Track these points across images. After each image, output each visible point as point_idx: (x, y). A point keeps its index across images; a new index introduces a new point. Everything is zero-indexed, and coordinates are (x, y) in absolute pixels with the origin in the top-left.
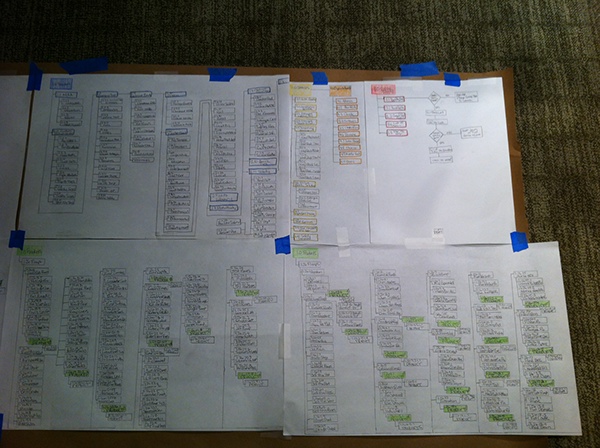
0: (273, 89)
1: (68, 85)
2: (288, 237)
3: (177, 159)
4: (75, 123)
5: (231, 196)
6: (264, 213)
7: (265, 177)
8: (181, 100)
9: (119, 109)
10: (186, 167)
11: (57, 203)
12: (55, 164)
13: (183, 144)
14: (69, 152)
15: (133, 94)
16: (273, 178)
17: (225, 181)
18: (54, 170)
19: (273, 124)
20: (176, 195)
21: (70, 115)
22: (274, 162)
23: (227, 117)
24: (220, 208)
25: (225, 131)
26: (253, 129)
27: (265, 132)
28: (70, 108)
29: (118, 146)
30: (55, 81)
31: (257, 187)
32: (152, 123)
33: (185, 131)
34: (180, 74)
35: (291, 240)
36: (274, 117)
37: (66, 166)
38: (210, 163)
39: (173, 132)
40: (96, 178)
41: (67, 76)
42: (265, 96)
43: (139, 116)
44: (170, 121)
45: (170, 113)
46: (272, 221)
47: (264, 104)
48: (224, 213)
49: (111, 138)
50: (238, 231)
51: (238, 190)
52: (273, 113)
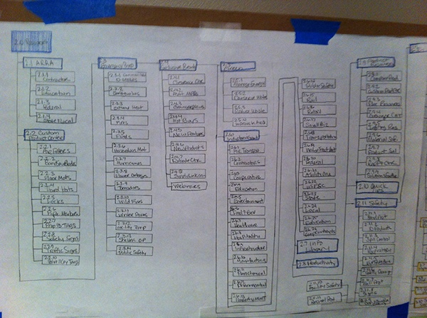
0: (400, 60)
1: (45, 45)
2: (406, 305)
3: (244, 185)
4: (64, 118)
5: (327, 244)
6: (376, 269)
7: (380, 212)
8: (246, 77)
9: (142, 92)
10: (258, 198)
11: (50, 263)
12: (36, 194)
13: (253, 157)
14: (59, 171)
15: (164, 65)
16: (390, 214)
17: (319, 219)
18: (38, 207)
19: (396, 124)
20: (246, 245)
21: (53, 103)
22: (393, 187)
23: (324, 110)
24: (311, 263)
25: (319, 133)
26: (364, 131)
27: (383, 136)
28: (53, 89)
29: (145, 161)
30: (19, 37)
31: (366, 228)
32: (200, 118)
33: (254, 134)
34: (243, 28)
35: (411, 307)
36: (397, 111)
37: (58, 197)
38: (297, 189)
39: (236, 135)
40: (112, 218)
41: (40, 27)
42: (385, 72)
43: (177, 107)
44: (229, 115)
45: (229, 101)
46: (386, 281)
47: (382, 87)
48: (316, 271)
49: (131, 147)
50: (338, 298)
51: (339, 235)
52: (396, 105)
